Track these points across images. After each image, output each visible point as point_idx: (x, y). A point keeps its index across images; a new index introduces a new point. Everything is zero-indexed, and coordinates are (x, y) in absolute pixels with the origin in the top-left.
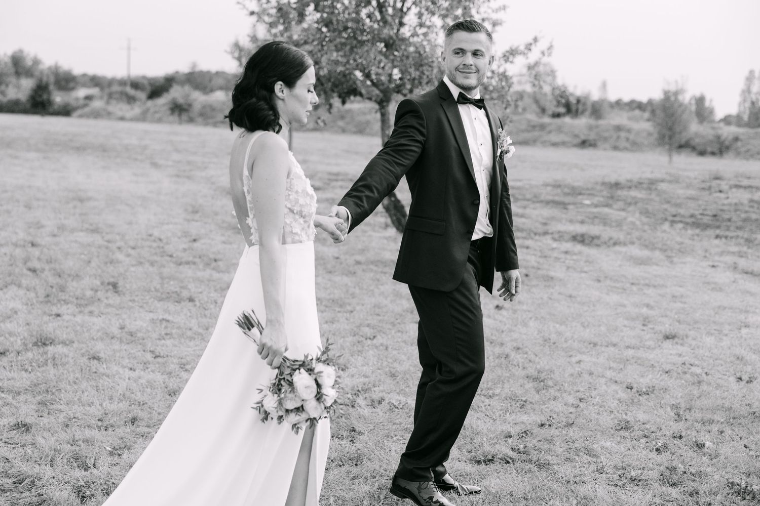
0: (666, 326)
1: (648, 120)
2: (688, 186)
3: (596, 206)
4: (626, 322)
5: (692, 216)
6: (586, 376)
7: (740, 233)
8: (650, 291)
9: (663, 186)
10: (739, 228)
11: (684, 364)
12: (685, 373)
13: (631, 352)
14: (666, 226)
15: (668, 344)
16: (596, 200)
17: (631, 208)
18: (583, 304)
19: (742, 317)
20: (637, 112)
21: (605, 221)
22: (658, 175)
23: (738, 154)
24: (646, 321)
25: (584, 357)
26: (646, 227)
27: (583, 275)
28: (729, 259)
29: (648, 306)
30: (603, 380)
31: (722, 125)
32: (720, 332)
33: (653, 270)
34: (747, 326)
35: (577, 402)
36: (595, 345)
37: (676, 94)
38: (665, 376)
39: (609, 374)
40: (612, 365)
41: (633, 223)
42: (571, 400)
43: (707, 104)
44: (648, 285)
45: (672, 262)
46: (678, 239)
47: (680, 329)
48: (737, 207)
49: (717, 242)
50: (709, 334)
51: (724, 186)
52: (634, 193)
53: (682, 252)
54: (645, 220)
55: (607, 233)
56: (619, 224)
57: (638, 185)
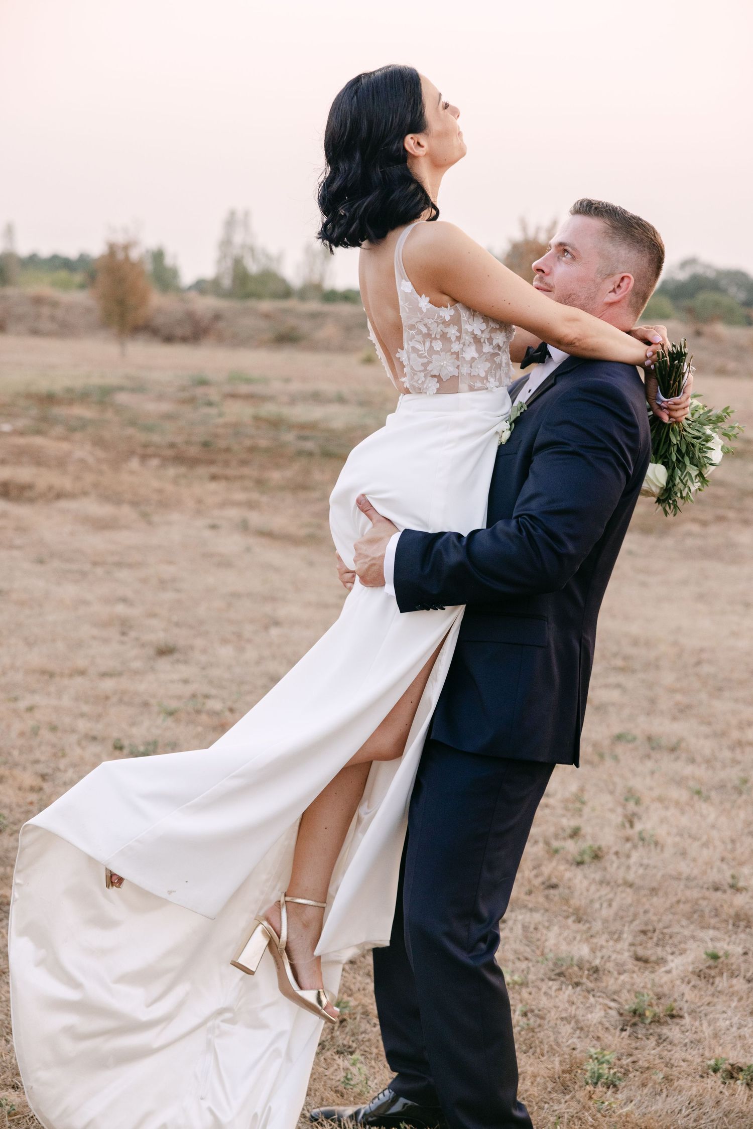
0: (158, 635)
1: (82, 286)
2: (160, 397)
3: (21, 433)
4: (95, 632)
5: (172, 445)
6: (45, 734)
7: (246, 471)
8: (123, 574)
9: (122, 398)
10: (244, 463)
11: (194, 696)
12: (198, 712)
13: (108, 685)
14: (134, 463)
15: (163, 664)
16: (21, 423)
17: (78, 436)
18: (22, 604)
19: (268, 609)
20: (63, 274)
21: (38, 459)
22: (112, 379)
23: (221, 340)
24: (125, 626)
25: (37, 699)
26: (104, 467)
27: (16, 553)
28: (233, 513)
29: (124, 600)
30: (73, 738)
31: (193, 295)
32: (239, 636)
33: (124, 538)
34: (277, 623)
35: (37, 782)
36: (52, 675)
37: (126, 248)
38: (170, 722)
39: (83, 725)
40: (85, 708)
41: (82, 461)
42: (28, 779)
43: (168, 261)
44: (119, 565)
45: (150, 523)
46: (155, 484)
47: (180, 637)
48: (236, 428)
49: (213, 486)
50: (224, 641)
51: (213, 394)
52: (79, 411)
53: (165, 504)
54: (101, 454)
55: (45, 478)
56: (61, 463)
57: (82, 396)
